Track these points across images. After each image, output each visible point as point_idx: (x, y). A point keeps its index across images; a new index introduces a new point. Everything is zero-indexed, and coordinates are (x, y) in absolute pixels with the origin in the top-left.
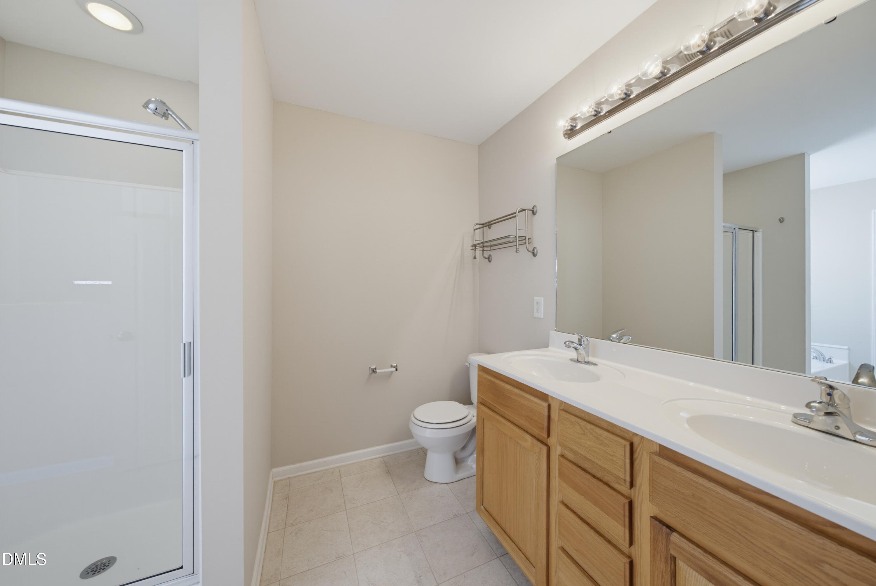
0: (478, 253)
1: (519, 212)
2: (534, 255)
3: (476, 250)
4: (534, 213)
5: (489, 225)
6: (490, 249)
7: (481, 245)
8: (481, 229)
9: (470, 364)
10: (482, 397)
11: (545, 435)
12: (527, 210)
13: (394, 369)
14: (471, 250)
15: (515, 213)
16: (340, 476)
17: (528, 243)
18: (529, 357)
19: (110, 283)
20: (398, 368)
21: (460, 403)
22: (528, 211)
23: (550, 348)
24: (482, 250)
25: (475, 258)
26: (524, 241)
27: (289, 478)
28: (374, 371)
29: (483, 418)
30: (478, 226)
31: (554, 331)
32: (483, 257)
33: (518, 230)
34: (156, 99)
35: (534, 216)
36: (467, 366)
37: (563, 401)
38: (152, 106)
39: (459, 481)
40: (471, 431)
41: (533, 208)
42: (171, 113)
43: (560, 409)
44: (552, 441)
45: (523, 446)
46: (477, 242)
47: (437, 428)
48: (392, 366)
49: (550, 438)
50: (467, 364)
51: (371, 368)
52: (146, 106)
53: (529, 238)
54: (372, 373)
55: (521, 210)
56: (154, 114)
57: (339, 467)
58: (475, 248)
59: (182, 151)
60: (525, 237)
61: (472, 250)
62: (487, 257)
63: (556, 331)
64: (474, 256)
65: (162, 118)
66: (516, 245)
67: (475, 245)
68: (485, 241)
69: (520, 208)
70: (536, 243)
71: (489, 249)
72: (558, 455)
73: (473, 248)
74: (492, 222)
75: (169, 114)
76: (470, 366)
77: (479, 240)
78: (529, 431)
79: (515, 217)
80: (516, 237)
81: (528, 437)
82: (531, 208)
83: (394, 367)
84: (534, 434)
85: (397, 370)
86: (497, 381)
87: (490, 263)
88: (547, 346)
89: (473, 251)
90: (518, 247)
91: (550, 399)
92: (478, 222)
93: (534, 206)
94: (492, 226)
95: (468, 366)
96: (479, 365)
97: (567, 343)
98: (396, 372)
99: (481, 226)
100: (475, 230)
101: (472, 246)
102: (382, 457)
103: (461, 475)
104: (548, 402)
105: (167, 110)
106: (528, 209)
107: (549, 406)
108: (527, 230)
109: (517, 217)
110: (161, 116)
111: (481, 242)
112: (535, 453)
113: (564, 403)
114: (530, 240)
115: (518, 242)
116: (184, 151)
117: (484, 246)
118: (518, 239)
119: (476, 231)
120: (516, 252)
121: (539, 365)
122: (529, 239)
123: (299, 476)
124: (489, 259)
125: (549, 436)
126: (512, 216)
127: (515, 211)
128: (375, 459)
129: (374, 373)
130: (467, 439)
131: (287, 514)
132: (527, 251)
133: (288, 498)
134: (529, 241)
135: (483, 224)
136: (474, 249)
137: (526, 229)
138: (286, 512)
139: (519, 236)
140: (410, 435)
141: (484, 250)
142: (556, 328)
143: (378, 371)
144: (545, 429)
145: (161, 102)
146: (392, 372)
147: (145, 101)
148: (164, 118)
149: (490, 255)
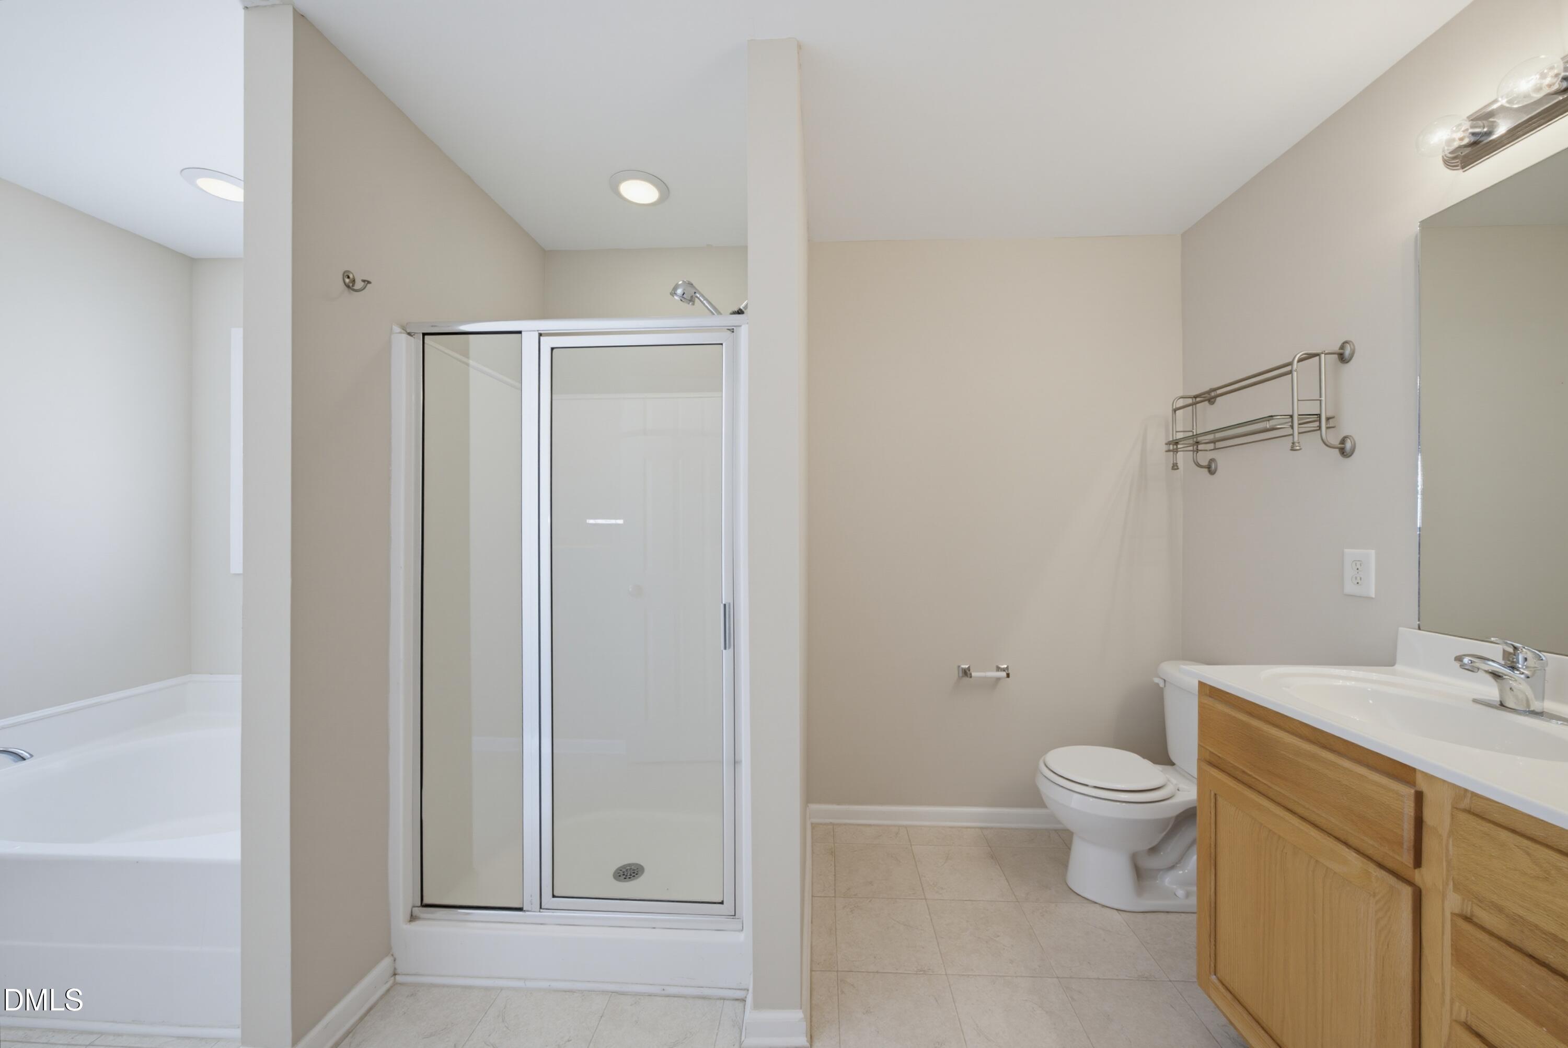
0: (1182, 458)
1: (1300, 360)
2: (1344, 452)
3: (1177, 452)
4: (1343, 358)
5: (1210, 397)
6: (1213, 448)
7: (1191, 441)
8: (1191, 407)
9: (1165, 681)
10: (1212, 750)
11: (1407, 858)
12: (1323, 356)
13: (1004, 674)
14: (1166, 451)
15: (1290, 364)
16: (910, 841)
17: (1327, 428)
18: (1341, 683)
19: (620, 522)
20: (1010, 672)
21: (1144, 757)
22: (1326, 356)
23: (1398, 667)
24: (1193, 451)
25: (1175, 467)
26: (1317, 424)
27: (831, 824)
28: (966, 673)
29: (1215, 794)
30: (1181, 403)
31: (1416, 629)
32: (1197, 465)
33: (1298, 400)
34: (683, 281)
35: (1342, 365)
36: (1158, 684)
37: (1466, 790)
38: (679, 291)
39: (1146, 914)
40: (1171, 818)
41: (1342, 347)
42: (698, 296)
43: (1455, 808)
44: (1428, 876)
45: (1335, 873)
46: (1180, 436)
47: (1093, 794)
48: (998, 669)
49: (1424, 869)
50: (1156, 680)
51: (962, 669)
52: (673, 293)
53: (1330, 414)
54: (962, 676)
55: (1305, 356)
56: (681, 300)
57: (906, 827)
58: (1175, 447)
59: (722, 344)
60: (1319, 416)
61: (1169, 451)
62: (1205, 463)
63: (1419, 629)
64: (1173, 464)
65: (689, 304)
66: (1292, 435)
67: (1176, 441)
68: (1200, 433)
69: (1301, 354)
70: (1349, 426)
71: (1211, 446)
72: (1453, 914)
73: (1171, 447)
74: (1219, 392)
75: (697, 297)
76: (1165, 686)
77: (1182, 430)
78: (1353, 841)
79: (1290, 372)
80: (1292, 416)
81: (1352, 856)
82: (1336, 348)
83: (1004, 671)
84: (1370, 852)
85: (1008, 676)
86: (1255, 723)
87: (1212, 476)
88: (1392, 663)
89: (1172, 453)
90: (1296, 439)
91: (1419, 779)
92: (1181, 394)
93: (1346, 342)
94: (1218, 399)
95: (1162, 685)
96: (1202, 685)
97: (1466, 660)
98: (1008, 679)
99: (1190, 401)
100: (1175, 411)
101: (1168, 443)
102: (981, 828)
103: (1148, 903)
104: (1415, 786)
105: (695, 293)
106: (1326, 352)
107: (1419, 797)
108: (1323, 398)
109: (1295, 374)
110: (688, 301)
111: (1191, 434)
112: (1374, 895)
113: (1469, 795)
114: (1330, 420)
115: (1298, 427)
116: (724, 345)
117: (1198, 443)
118: (1298, 420)
119: (1177, 412)
120: (1293, 449)
121: (1371, 702)
122: (1328, 419)
123: (845, 824)
124: (1211, 469)
125: (1418, 863)
126: (1283, 370)
127: (1291, 360)
128: (967, 828)
129: (967, 676)
130: (1165, 833)
131: (835, 877)
132: (1324, 445)
133: (833, 854)
134: (1326, 424)
135: (1195, 397)
136: (1174, 449)
137: (1321, 397)
138: (834, 874)
139: (1299, 415)
140: (1035, 799)
141: (1197, 451)
142: (1418, 623)
143: (974, 674)
144: (1405, 847)
145: (689, 284)
146: (998, 679)
147: (672, 287)
148: (691, 303)
149: (1212, 460)
